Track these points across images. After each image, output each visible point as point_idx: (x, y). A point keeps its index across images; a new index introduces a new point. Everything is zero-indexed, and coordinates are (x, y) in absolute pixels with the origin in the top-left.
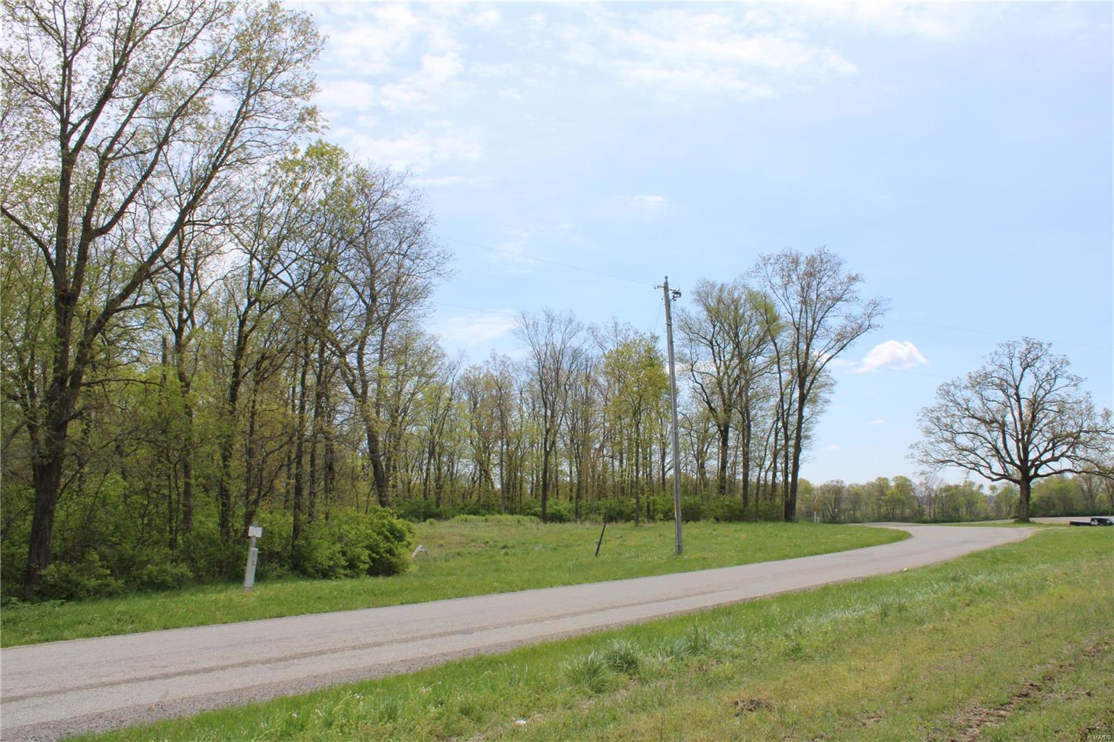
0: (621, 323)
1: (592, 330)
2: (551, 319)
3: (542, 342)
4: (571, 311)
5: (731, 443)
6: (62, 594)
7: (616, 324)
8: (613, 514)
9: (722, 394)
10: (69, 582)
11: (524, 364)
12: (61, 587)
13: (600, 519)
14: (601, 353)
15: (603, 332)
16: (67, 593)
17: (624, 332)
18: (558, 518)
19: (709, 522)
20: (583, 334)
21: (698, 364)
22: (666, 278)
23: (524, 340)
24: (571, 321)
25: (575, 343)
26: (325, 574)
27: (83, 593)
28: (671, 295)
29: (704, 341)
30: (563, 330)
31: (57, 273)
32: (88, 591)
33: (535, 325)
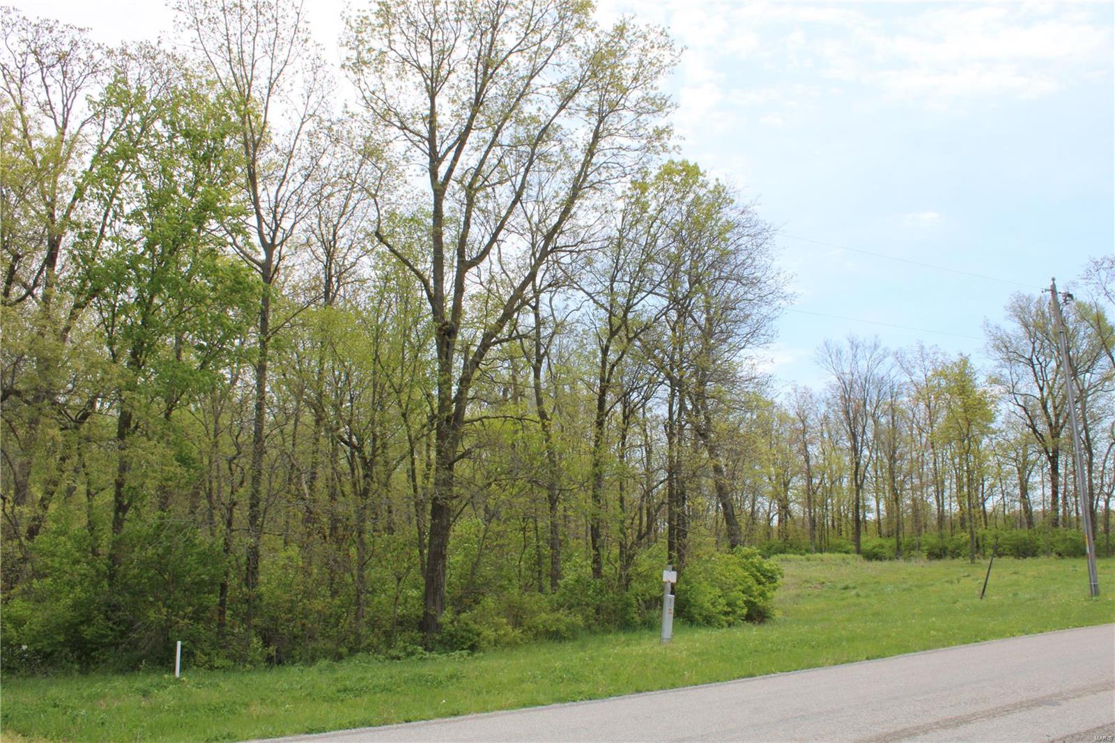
0: (927, 346)
1: (898, 357)
2: (854, 346)
3: (847, 370)
4: (876, 337)
5: (1061, 471)
6: (463, 643)
7: (922, 347)
8: (937, 551)
9: (1048, 417)
10: (469, 631)
11: (823, 396)
12: (462, 637)
13: (925, 555)
14: (908, 380)
15: (909, 357)
16: (469, 644)
17: (931, 356)
18: (872, 556)
19: (1052, 558)
20: (890, 360)
21: (1019, 386)
22: (1053, 279)
23: (827, 369)
24: (876, 347)
25: (881, 371)
26: (708, 621)
27: (484, 644)
28: (1061, 299)
29: (1023, 360)
30: (868, 356)
31: (436, 307)
32: (489, 642)
33: (839, 352)
